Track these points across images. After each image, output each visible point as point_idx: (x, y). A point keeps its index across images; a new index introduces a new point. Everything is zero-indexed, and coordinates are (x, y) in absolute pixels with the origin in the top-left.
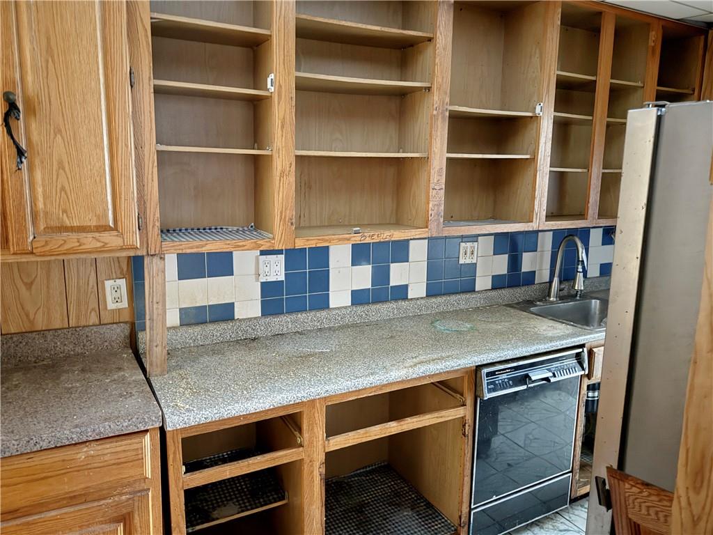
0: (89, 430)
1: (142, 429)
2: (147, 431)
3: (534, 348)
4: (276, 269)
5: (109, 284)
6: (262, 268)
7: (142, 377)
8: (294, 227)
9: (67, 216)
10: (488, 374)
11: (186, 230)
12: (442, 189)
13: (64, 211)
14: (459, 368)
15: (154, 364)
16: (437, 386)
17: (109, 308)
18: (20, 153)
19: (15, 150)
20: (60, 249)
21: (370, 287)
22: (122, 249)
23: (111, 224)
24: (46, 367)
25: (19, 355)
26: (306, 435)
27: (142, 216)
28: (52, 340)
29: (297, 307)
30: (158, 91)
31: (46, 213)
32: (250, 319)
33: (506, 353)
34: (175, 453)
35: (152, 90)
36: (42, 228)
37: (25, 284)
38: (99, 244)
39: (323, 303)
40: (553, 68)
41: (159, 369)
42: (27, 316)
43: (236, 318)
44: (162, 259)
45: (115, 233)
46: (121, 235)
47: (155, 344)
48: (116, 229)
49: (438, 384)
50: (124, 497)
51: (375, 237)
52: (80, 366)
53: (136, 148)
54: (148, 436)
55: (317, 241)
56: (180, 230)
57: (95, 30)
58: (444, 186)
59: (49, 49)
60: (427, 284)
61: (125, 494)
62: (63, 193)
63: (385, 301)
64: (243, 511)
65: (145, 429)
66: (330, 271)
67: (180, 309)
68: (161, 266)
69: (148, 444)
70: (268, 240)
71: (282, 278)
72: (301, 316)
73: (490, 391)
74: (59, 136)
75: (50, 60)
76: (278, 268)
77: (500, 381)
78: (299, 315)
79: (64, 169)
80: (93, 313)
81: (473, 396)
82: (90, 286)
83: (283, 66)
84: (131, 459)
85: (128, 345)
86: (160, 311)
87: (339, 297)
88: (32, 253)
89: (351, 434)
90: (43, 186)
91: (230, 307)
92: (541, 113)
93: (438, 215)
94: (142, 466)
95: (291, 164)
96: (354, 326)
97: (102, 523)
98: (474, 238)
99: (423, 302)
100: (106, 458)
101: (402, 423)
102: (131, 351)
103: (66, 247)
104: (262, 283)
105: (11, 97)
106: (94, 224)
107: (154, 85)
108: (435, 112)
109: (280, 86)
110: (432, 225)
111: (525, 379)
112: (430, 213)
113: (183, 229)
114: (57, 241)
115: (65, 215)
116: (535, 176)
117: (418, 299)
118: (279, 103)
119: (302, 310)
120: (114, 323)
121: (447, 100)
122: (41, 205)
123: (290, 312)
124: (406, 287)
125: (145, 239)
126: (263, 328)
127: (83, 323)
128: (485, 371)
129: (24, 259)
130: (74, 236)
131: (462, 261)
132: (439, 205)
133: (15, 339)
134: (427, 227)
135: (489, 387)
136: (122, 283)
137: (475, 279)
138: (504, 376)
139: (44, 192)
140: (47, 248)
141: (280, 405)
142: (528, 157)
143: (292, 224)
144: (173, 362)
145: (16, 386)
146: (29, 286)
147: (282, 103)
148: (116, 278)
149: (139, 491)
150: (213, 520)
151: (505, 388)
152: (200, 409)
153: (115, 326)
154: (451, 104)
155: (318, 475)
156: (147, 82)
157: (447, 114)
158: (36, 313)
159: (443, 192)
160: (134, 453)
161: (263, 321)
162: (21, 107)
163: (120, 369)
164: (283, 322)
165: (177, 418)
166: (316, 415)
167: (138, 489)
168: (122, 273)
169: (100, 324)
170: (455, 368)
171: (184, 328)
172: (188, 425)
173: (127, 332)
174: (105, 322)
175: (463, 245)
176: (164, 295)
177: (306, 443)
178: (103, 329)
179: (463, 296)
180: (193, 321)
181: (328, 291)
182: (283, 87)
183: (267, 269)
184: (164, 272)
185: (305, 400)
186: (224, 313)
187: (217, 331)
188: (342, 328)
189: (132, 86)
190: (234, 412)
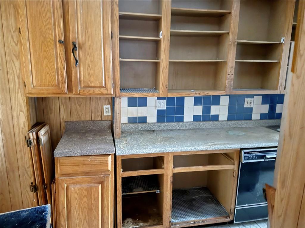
0: (92, 151)
1: (108, 153)
2: (110, 155)
3: (269, 144)
4: (163, 105)
5: (105, 107)
6: (158, 105)
7: (112, 138)
8: (167, 89)
9: (90, 83)
10: (245, 153)
11: (131, 89)
12: (232, 75)
13: (89, 81)
14: (231, 148)
15: (117, 135)
16: (223, 155)
17: (105, 115)
18: (77, 61)
19: (75, 61)
20: (88, 93)
21: (201, 114)
22: (107, 94)
23: (104, 86)
24: (83, 133)
25: (76, 128)
26: (165, 165)
27: (114, 83)
28: (86, 124)
29: (170, 120)
30: (121, 39)
31: (84, 81)
32: (152, 123)
33: (255, 145)
34: (119, 164)
35: (118, 39)
36: (82, 86)
37: (79, 105)
38: (100, 92)
39: (181, 119)
40: (291, 21)
41: (118, 137)
42: (79, 115)
43: (147, 122)
44: (120, 98)
45: (105, 89)
46: (107, 90)
47: (117, 128)
48: (105, 87)
49: (223, 154)
50: (102, 176)
51: (201, 94)
52: (94, 133)
53: (113, 60)
54: (110, 156)
55: (176, 95)
56: (129, 89)
57: (100, 19)
58: (233, 74)
59: (86, 28)
60: (228, 115)
61: (102, 175)
62: (89, 75)
63: (208, 121)
64: (144, 191)
65: (109, 154)
66: (185, 107)
67: (128, 117)
68: (120, 101)
69: (110, 159)
70: (157, 93)
71: (165, 108)
72: (172, 124)
73: (245, 160)
74: (88, 56)
75: (86, 31)
76: (164, 105)
77: (251, 156)
78: (171, 123)
79: (90, 67)
80: (99, 116)
81: (238, 161)
82: (99, 107)
83: (165, 28)
84: (104, 163)
85: (110, 128)
86: (119, 117)
87: (188, 117)
88: (79, 94)
89: (183, 168)
90: (83, 72)
91: (145, 118)
92: (284, 42)
93: (230, 86)
94: (108, 166)
95: (167, 65)
96: (193, 129)
97: (94, 183)
98: (252, 96)
99: (225, 122)
100: (97, 162)
101: (205, 167)
102: (111, 130)
103: (89, 93)
104: (157, 110)
105: (75, 43)
106: (99, 85)
107: (119, 38)
108: (230, 43)
109: (164, 36)
110: (227, 90)
111: (263, 157)
112: (226, 85)
113: (130, 89)
114: (87, 91)
115: (89, 82)
116: (280, 70)
117: (223, 121)
118: (163, 42)
119: (173, 121)
120: (106, 120)
121: (236, 37)
122: (82, 78)
123: (167, 122)
124: (218, 116)
125: (115, 92)
126: (157, 127)
127: (96, 119)
128: (245, 151)
129: (77, 96)
130: (92, 89)
131: (245, 106)
132: (231, 81)
133: (75, 123)
134: (225, 91)
135: (246, 158)
136: (109, 106)
137: (252, 115)
138: (254, 154)
139: (83, 74)
140: (84, 93)
141: (155, 152)
142: (276, 61)
143: (167, 87)
144: (123, 135)
145: (73, 137)
146: (80, 106)
147: (165, 42)
148: (107, 105)
149: (107, 175)
150: (133, 192)
151: (253, 159)
152: (128, 150)
153: (106, 121)
154: (238, 39)
155: (170, 181)
156: (117, 36)
157: (236, 43)
158: (81, 115)
159: (232, 76)
160: (106, 161)
161: (156, 124)
162: (77, 46)
163: (106, 135)
164: (165, 125)
165: (120, 151)
166: (169, 158)
167: (106, 174)
168: (109, 103)
169: (101, 120)
170: (229, 148)
171: (129, 124)
172: (123, 155)
173: (110, 124)
174: (104, 120)
175: (246, 99)
176: (120, 111)
177: (165, 168)
178: (102, 122)
179: (245, 122)
180: (132, 122)
181: (184, 115)
182: (165, 36)
183: (159, 105)
184: (121, 103)
185: (164, 152)
186: (143, 120)
187: (140, 126)
188: (188, 130)
189: (112, 38)
190: (139, 152)
